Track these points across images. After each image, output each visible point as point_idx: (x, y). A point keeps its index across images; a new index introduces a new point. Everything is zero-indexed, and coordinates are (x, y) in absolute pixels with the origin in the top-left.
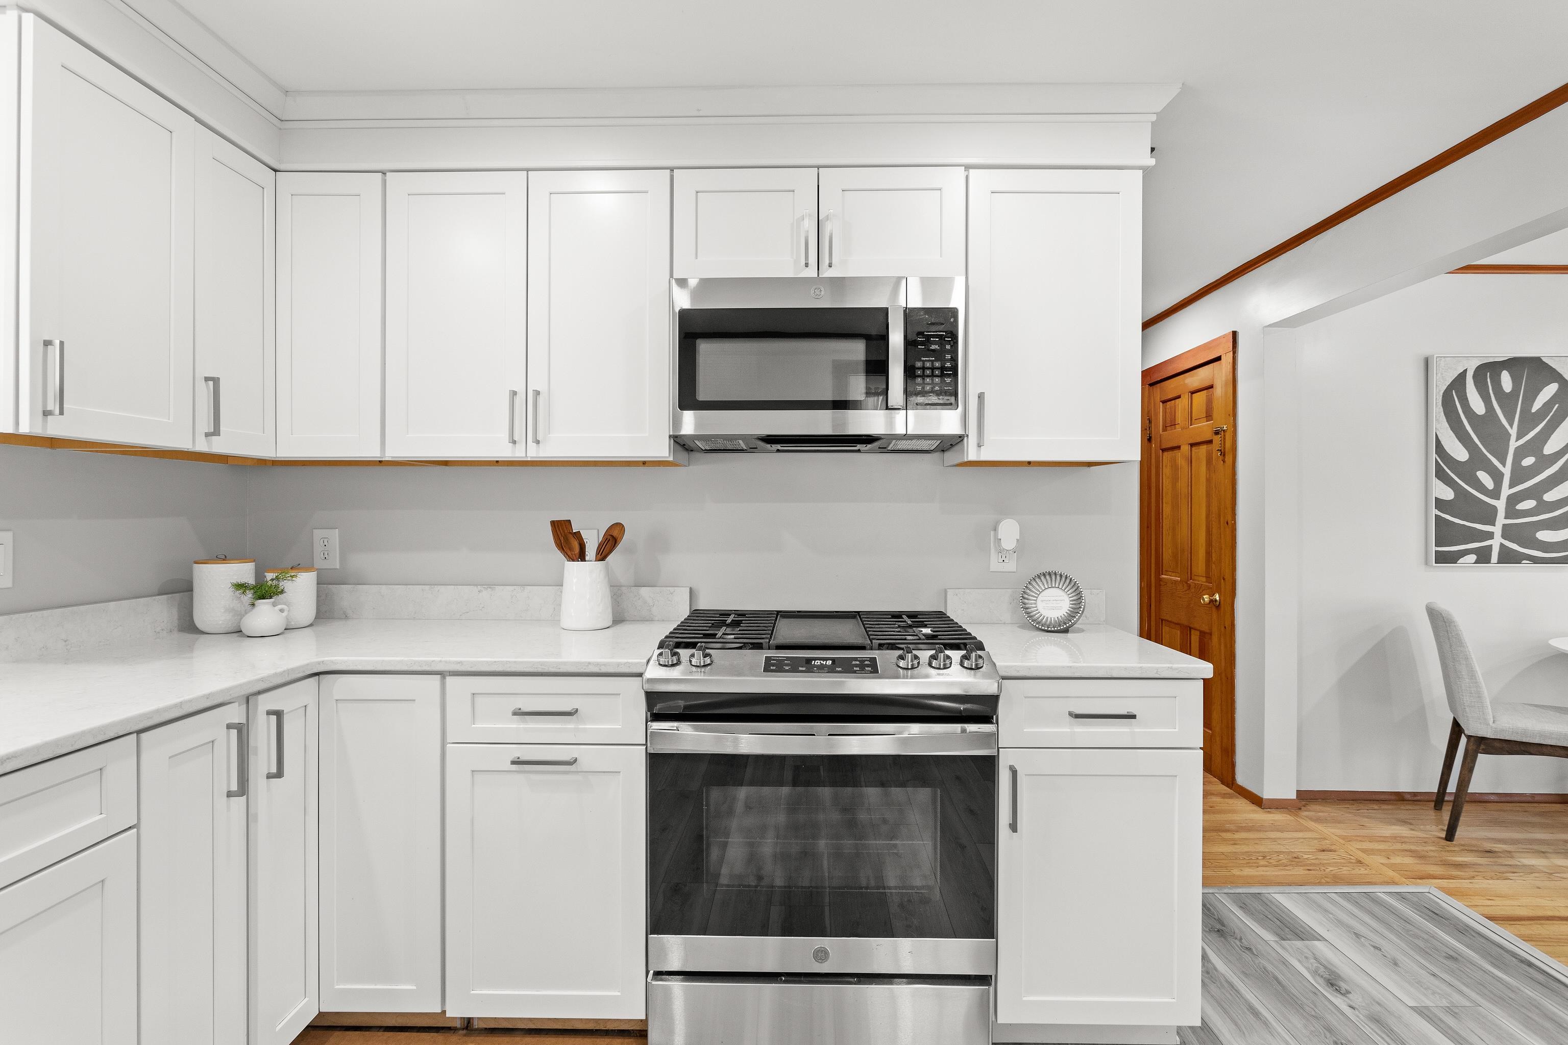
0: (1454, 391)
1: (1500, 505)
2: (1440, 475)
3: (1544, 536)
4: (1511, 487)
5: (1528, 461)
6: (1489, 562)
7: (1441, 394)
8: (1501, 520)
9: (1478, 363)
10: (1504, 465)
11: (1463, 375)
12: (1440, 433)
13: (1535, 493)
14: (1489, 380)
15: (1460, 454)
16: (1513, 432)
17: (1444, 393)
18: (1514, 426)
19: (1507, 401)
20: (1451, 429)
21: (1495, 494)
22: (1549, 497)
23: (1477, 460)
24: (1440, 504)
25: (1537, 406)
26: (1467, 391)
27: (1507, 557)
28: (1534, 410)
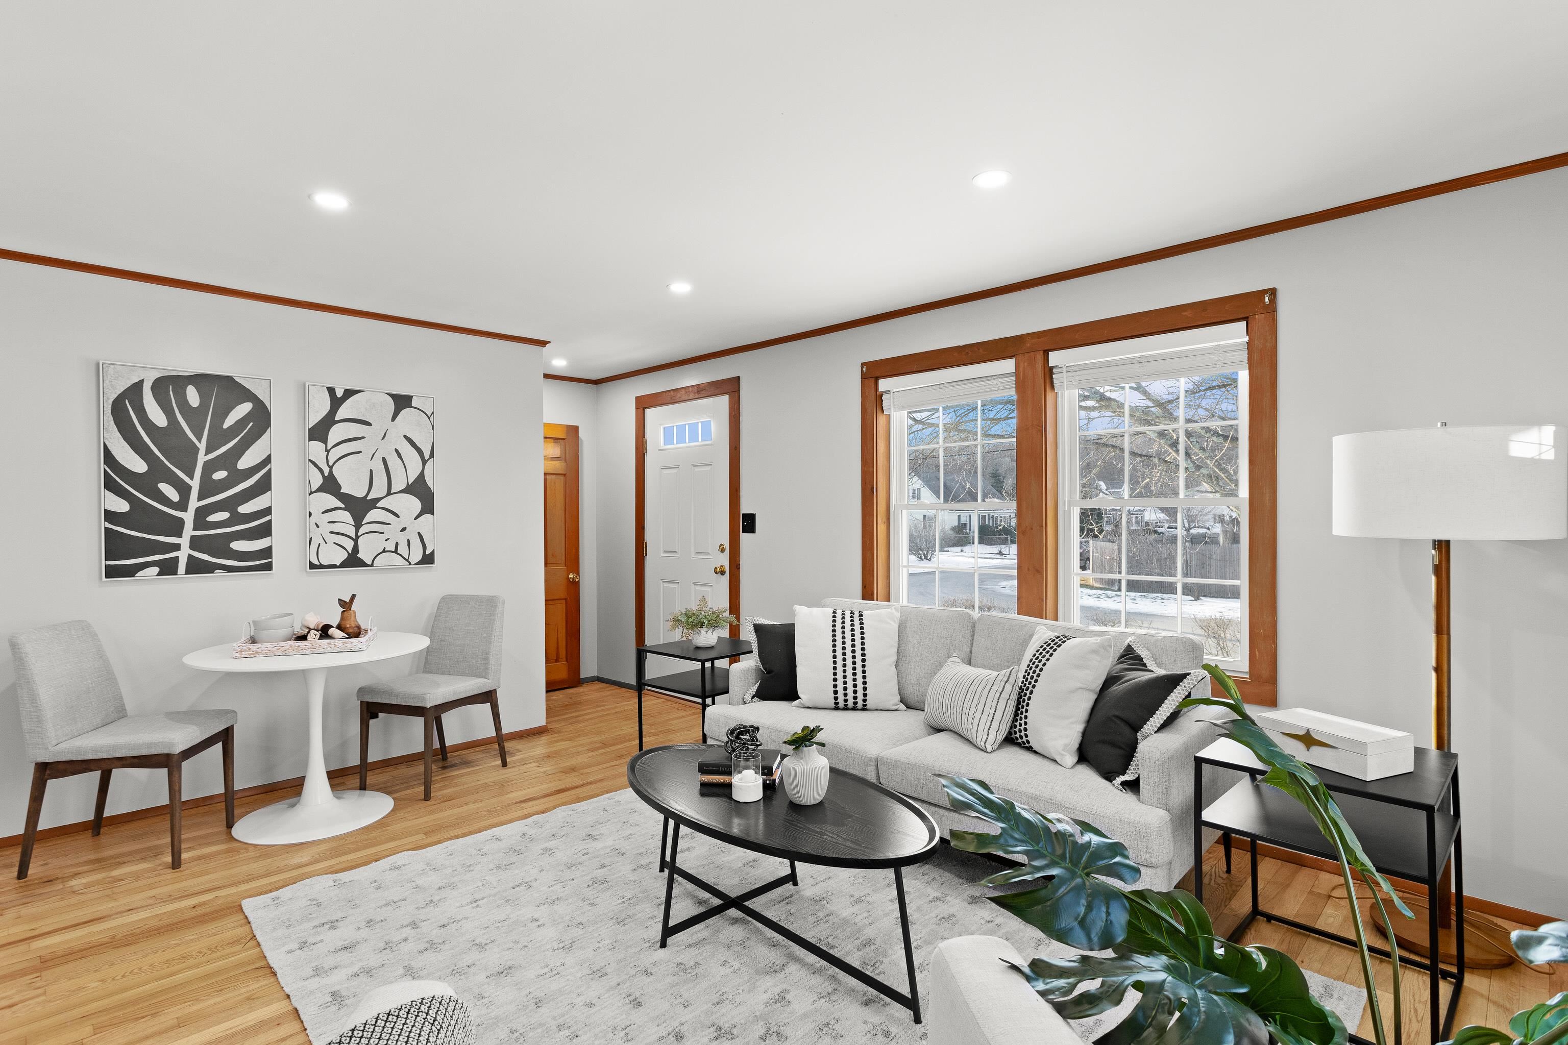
0: (127, 400)
1: (188, 517)
2: (110, 485)
3: (238, 546)
4: (199, 499)
5: (220, 475)
6: (176, 574)
7: (111, 402)
8: (189, 531)
9: (158, 375)
10: (192, 478)
11: (139, 386)
12: (110, 442)
13: (230, 505)
14: (171, 393)
15: (138, 466)
16: (202, 446)
17: (113, 402)
18: (202, 440)
19: (195, 417)
20: (125, 439)
21: (182, 506)
22: (244, 509)
23: (157, 472)
24: (110, 516)
25: (229, 422)
26: (144, 402)
27: (195, 567)
28: (226, 426)
